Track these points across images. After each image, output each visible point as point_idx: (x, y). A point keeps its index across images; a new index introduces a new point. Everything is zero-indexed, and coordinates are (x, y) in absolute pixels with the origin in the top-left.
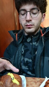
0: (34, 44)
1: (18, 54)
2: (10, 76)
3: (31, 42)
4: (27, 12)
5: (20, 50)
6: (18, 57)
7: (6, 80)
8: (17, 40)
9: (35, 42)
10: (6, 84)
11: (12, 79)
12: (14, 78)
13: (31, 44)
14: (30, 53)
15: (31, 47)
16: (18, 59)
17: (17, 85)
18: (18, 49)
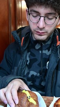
0: (44, 53)
1: (22, 64)
2: (26, 95)
3: (41, 49)
4: (40, 17)
5: (24, 59)
6: (22, 68)
7: (21, 98)
8: (22, 45)
9: (46, 50)
10: (21, 103)
11: (27, 97)
12: (30, 97)
13: (40, 52)
14: (38, 65)
15: (40, 56)
16: (21, 71)
17: (34, 105)
18: (23, 58)
